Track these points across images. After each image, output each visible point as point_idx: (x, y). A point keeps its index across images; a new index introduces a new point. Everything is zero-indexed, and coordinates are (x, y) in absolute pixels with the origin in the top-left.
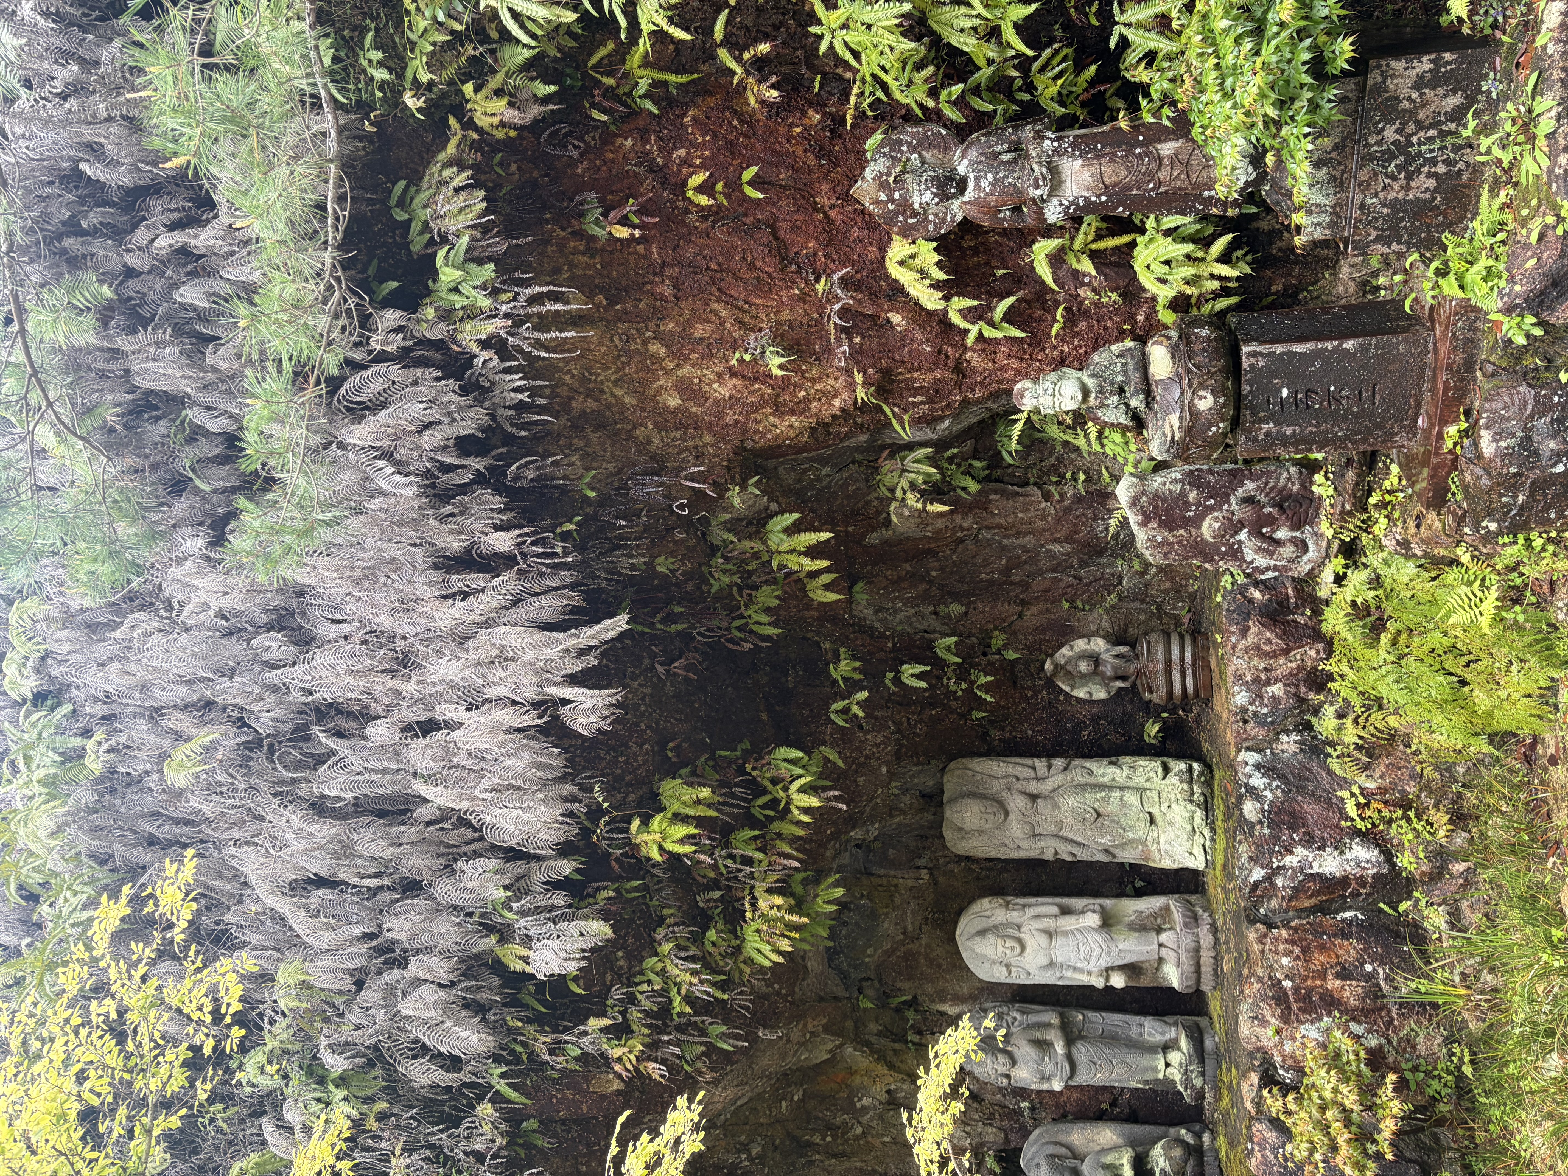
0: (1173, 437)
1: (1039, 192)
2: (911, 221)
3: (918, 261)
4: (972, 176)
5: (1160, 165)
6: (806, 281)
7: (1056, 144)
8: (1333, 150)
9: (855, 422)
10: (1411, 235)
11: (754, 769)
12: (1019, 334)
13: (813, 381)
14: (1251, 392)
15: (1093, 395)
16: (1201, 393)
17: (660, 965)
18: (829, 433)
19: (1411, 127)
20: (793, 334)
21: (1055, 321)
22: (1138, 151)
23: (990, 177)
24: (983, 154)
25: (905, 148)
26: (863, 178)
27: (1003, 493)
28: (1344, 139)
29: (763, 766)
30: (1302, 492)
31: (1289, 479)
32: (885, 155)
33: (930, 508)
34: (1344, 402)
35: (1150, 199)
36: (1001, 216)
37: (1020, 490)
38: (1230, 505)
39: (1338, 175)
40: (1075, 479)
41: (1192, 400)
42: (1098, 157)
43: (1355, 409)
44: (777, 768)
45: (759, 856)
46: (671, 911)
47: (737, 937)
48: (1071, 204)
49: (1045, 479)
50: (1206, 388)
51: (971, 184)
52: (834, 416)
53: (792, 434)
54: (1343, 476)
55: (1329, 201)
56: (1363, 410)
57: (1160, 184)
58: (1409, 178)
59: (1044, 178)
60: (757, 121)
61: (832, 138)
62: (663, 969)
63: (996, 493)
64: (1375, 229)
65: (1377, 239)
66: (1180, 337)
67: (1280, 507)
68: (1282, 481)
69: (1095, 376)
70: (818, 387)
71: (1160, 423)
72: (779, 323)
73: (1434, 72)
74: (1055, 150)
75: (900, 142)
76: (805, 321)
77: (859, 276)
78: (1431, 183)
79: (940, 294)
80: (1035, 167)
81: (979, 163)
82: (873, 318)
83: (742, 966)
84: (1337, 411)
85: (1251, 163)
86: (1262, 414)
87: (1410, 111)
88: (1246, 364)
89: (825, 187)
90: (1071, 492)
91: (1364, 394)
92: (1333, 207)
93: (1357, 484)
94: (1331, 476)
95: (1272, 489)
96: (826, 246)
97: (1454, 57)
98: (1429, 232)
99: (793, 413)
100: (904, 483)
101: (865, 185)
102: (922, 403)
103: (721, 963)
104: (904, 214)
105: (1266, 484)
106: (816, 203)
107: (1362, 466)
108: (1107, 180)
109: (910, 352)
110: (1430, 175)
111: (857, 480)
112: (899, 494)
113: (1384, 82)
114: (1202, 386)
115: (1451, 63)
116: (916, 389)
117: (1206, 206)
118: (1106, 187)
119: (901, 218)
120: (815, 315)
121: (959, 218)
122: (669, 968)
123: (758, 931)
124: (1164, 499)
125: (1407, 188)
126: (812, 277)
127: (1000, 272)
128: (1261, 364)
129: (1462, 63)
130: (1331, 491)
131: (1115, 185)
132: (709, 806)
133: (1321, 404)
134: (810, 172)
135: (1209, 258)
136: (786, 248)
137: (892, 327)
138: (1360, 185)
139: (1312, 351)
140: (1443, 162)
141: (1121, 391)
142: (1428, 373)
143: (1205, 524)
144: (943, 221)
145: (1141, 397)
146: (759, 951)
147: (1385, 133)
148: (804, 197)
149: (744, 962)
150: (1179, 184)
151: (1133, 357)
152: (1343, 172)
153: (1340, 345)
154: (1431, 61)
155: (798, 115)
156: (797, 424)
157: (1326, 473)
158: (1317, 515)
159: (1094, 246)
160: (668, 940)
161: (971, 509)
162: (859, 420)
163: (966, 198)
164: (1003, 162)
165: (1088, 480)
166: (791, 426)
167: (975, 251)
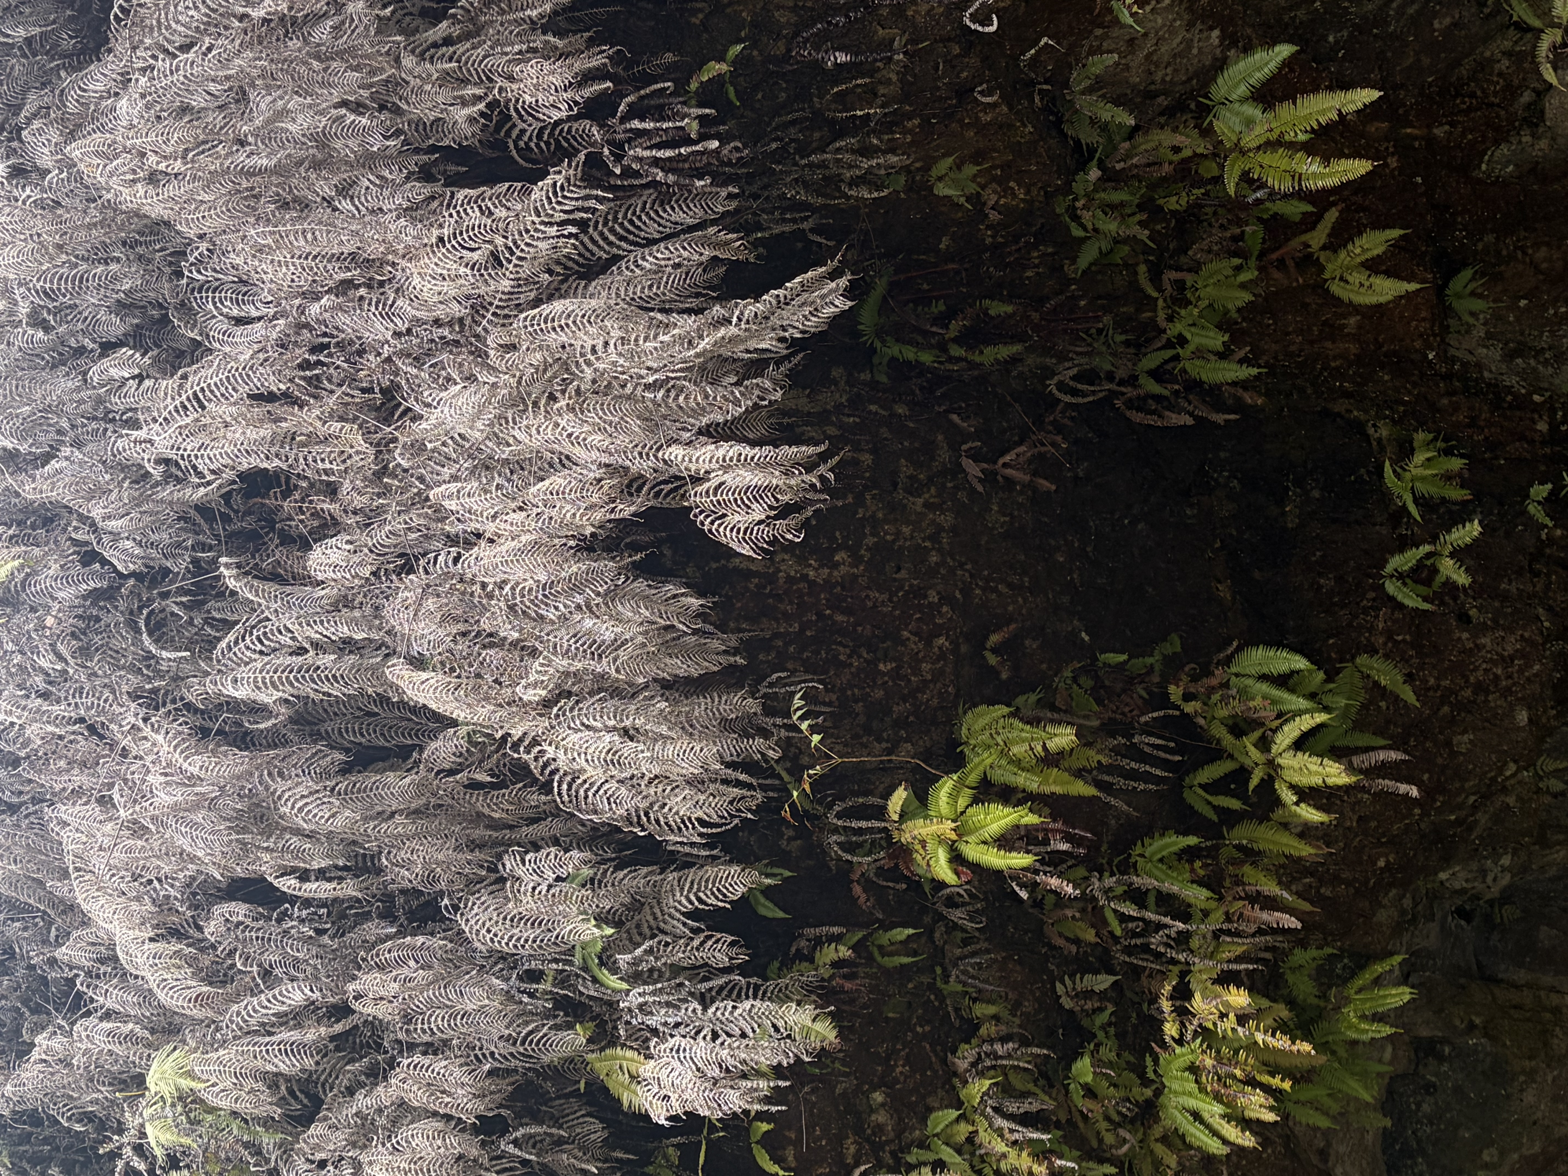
11: (1188, 697)
17: (964, 1129)
29: (1212, 690)
44: (1244, 694)
45: (1198, 896)
46: (992, 1010)
47: (1146, 1082)
62: (971, 1139)
83: (1160, 1149)
103: (1109, 1139)
122: (984, 1136)
123: (1194, 1069)
132: (1079, 774)
146: (1196, 1116)
149: (1164, 1140)
160: (981, 1074)
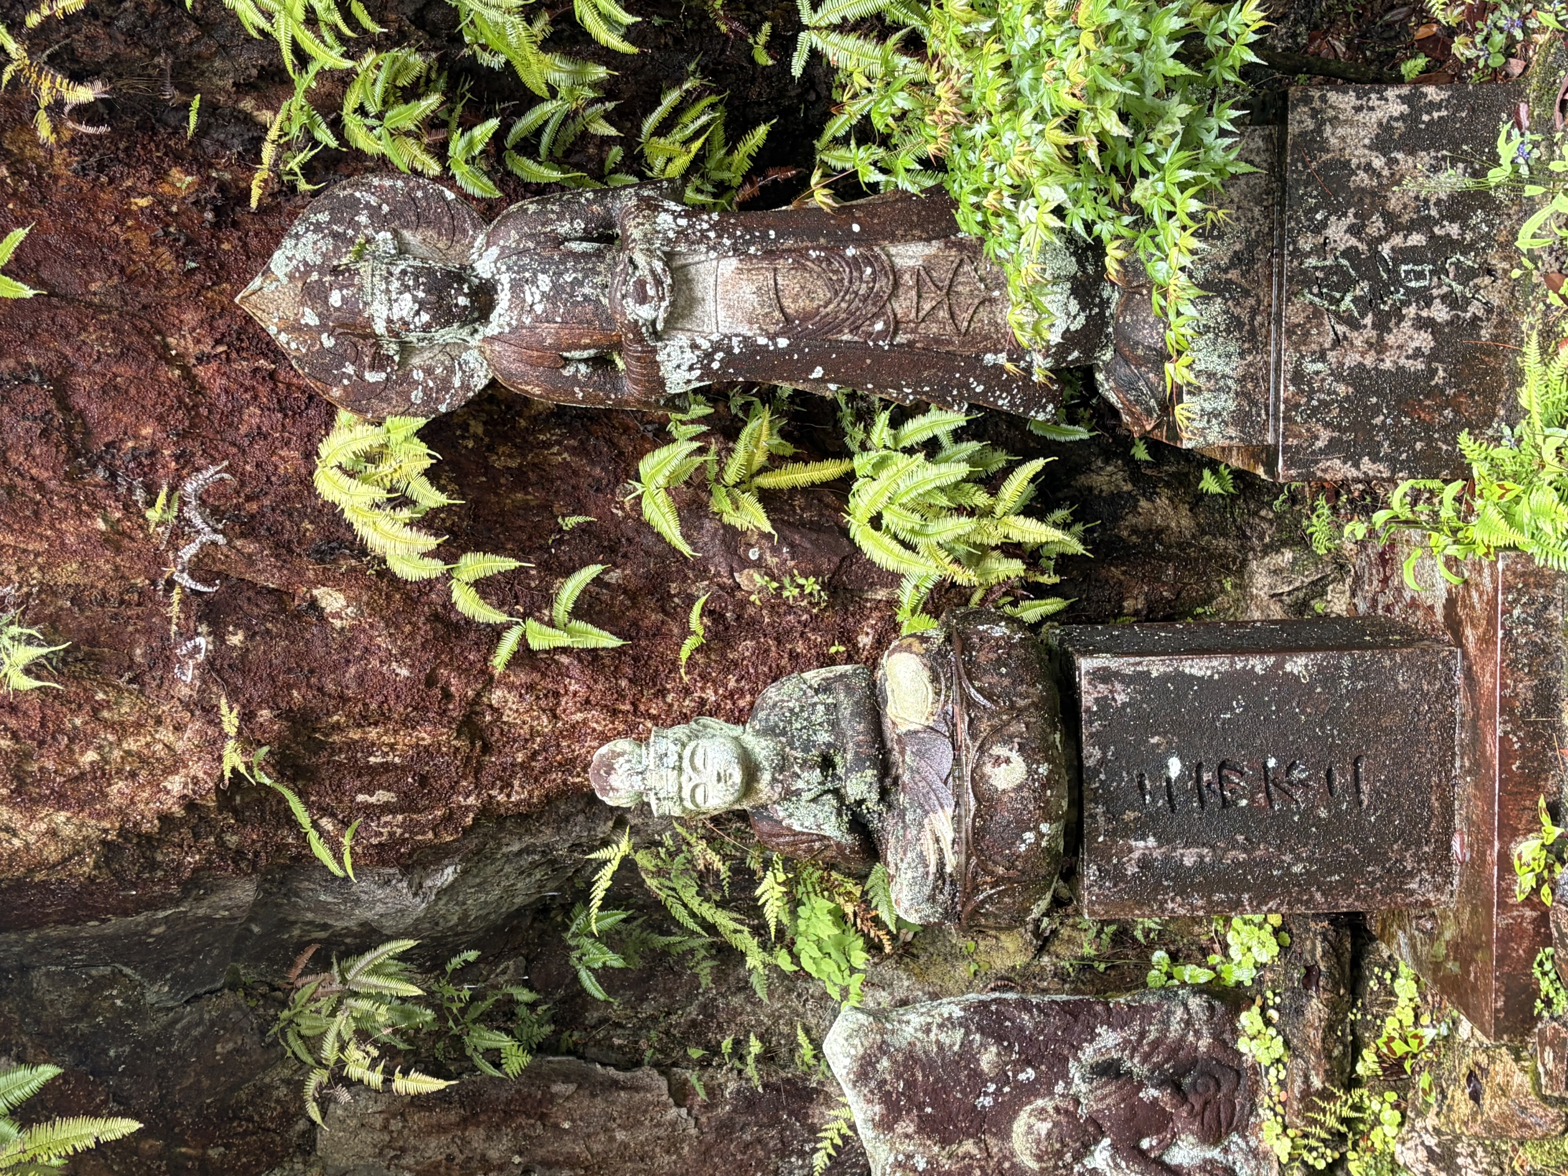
0: (941, 865)
1: (645, 312)
2: (372, 377)
3: (385, 468)
4: (505, 279)
5: (896, 285)
6: (128, 507)
7: (683, 222)
8: (1232, 265)
9: (220, 842)
10: (1396, 443)
12: (607, 640)
13: (121, 729)
14: (1102, 762)
15: (766, 777)
16: (999, 750)
18: (153, 865)
19: (1376, 225)
20: (82, 619)
21: (687, 632)
22: (850, 252)
23: (545, 282)
24: (531, 236)
25: (363, 219)
26: (267, 272)
27: (583, 1081)
28: (1251, 245)
30: (1219, 1054)
31: (1188, 1023)
32: (318, 227)
33: (401, 1084)
34: (1298, 795)
35: (878, 354)
36: (568, 372)
37: (620, 1075)
38: (1068, 1084)
39: (1245, 317)
40: (739, 1050)
41: (978, 766)
42: (770, 254)
43: (1323, 813)
48: (716, 347)
49: (677, 1054)
50: (1007, 741)
51: (504, 298)
52: (165, 818)
53: (52, 852)
54: (1299, 1011)
55: (1233, 368)
56: (1339, 815)
57: (896, 325)
58: (1382, 326)
59: (659, 283)
60: (56, 178)
61: (216, 225)
63: (567, 1079)
64: (1327, 425)
65: (1333, 447)
66: (948, 639)
67: (1173, 1083)
68: (1175, 1029)
69: (770, 731)
70: (131, 744)
71: (912, 832)
72: (48, 590)
73: (1410, 119)
74: (681, 233)
75: (354, 205)
76: (113, 591)
77: (254, 507)
78: (1424, 340)
79: (431, 543)
80: (640, 259)
81: (521, 253)
82: (280, 596)
84: (1286, 815)
85: (1074, 292)
86: (1130, 815)
87: (1373, 193)
88: (1088, 700)
89: (190, 317)
90: (732, 1086)
91: (1338, 780)
92: (1241, 380)
93: (1330, 1028)
94: (1273, 1014)
95: (1155, 1045)
96: (183, 435)
97: (1444, 95)
98: (1429, 440)
99: (61, 801)
100: (342, 1024)
101: (269, 288)
102: (386, 808)
104: (357, 359)
105: (1142, 1035)
106: (167, 347)
107: (1336, 985)
108: (791, 307)
109: (360, 679)
110: (1422, 324)
111: (236, 1028)
112: (329, 1051)
113: (1319, 130)
114: (998, 733)
115: (1439, 106)
116: (373, 770)
117: (989, 389)
118: (788, 319)
119: (350, 369)
120: (141, 581)
121: (480, 382)
124: (929, 1066)
125: (1379, 347)
126: (139, 495)
127: (571, 522)
128: (1121, 698)
129: (1458, 108)
130: (1278, 1048)
131: (806, 316)
133: (1252, 800)
134: (161, 282)
135: (999, 510)
136: (87, 433)
137: (322, 618)
138: (1290, 332)
139: (1224, 675)
140: (1443, 298)
141: (827, 763)
142: (1461, 736)
143: (1019, 1126)
144: (445, 385)
145: (870, 774)
147: (1330, 232)
148: (140, 332)
150: (934, 328)
151: (849, 690)
152: (1254, 312)
153: (1279, 665)
154: (1403, 99)
155: (146, 173)
156: (68, 831)
157: (1263, 1010)
158: (1253, 1109)
159: (768, 481)
161: (508, 1115)
162: (232, 840)
163: (492, 329)
164: (572, 254)
165: (767, 1058)
166: (53, 833)
167: (520, 479)
